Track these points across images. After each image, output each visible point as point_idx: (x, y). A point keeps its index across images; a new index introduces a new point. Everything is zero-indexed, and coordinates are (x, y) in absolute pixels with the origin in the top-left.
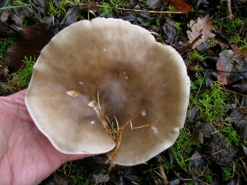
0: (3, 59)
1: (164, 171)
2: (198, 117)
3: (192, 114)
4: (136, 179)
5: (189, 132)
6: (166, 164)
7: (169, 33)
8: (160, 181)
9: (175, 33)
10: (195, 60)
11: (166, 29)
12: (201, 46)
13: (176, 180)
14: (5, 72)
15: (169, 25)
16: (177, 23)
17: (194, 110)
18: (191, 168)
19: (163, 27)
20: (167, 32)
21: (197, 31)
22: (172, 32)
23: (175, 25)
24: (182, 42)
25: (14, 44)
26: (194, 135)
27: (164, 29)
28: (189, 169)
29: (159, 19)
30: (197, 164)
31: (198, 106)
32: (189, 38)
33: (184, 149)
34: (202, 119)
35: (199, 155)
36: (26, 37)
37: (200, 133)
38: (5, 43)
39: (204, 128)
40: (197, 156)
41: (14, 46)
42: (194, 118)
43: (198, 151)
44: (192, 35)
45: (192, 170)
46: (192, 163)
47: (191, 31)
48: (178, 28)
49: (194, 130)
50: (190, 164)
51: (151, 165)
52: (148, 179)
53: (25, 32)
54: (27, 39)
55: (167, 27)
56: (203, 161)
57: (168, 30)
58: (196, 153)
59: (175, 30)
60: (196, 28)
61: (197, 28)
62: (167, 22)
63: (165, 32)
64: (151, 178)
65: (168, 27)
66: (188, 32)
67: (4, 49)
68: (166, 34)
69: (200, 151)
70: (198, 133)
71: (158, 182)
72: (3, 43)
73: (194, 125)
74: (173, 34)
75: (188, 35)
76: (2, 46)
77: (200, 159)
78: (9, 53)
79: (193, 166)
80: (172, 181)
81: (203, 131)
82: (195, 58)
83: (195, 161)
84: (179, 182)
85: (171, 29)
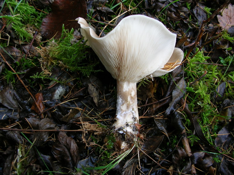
0: (37, 26)
1: (188, 143)
2: (227, 94)
3: (220, 89)
4: (158, 151)
5: (216, 109)
6: (191, 136)
7: (199, 17)
8: (184, 151)
9: (205, 17)
10: (225, 40)
11: (197, 13)
12: (232, 28)
13: (201, 152)
14: (38, 39)
15: (199, 9)
16: (207, 8)
17: (223, 86)
18: (218, 144)
19: (193, 10)
20: (197, 15)
21: (227, 16)
22: (203, 16)
23: (206, 9)
24: (212, 25)
25: (49, 15)
26: (222, 112)
27: (195, 12)
28: (216, 144)
29: (189, 3)
30: (224, 141)
31: (226, 83)
32: (219, 22)
33: (211, 124)
34: (231, 97)
35: (226, 132)
36: (60, 7)
37: (229, 110)
38: (41, 14)
39: (232, 105)
40: (224, 133)
41: (49, 17)
42: (223, 93)
43: (226, 128)
44: (222, 19)
45: (218, 145)
46: (219, 139)
47: (222, 16)
48: (208, 12)
49: (222, 107)
50: (216, 139)
51: (175, 136)
52: (171, 150)
53: (59, 2)
54: (61, 9)
55: (197, 11)
56: (230, 139)
57: (198, 14)
58: (223, 130)
59: (205, 14)
60: (226, 13)
61: (228, 13)
62: (197, 6)
63: (195, 15)
64: (174, 150)
65: (199, 11)
66: (218, 16)
67: (40, 19)
68: (196, 16)
69: (227, 127)
70: (226, 110)
71: (182, 152)
72: (39, 13)
73: (223, 102)
74: (203, 18)
75: (218, 19)
76: (38, 16)
77: (227, 137)
78: (44, 22)
79: (219, 142)
80: (197, 153)
81: (231, 108)
82: (225, 38)
83: (222, 138)
84: (204, 154)
85: (201, 13)
